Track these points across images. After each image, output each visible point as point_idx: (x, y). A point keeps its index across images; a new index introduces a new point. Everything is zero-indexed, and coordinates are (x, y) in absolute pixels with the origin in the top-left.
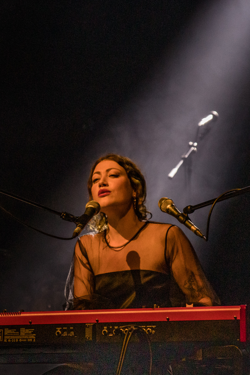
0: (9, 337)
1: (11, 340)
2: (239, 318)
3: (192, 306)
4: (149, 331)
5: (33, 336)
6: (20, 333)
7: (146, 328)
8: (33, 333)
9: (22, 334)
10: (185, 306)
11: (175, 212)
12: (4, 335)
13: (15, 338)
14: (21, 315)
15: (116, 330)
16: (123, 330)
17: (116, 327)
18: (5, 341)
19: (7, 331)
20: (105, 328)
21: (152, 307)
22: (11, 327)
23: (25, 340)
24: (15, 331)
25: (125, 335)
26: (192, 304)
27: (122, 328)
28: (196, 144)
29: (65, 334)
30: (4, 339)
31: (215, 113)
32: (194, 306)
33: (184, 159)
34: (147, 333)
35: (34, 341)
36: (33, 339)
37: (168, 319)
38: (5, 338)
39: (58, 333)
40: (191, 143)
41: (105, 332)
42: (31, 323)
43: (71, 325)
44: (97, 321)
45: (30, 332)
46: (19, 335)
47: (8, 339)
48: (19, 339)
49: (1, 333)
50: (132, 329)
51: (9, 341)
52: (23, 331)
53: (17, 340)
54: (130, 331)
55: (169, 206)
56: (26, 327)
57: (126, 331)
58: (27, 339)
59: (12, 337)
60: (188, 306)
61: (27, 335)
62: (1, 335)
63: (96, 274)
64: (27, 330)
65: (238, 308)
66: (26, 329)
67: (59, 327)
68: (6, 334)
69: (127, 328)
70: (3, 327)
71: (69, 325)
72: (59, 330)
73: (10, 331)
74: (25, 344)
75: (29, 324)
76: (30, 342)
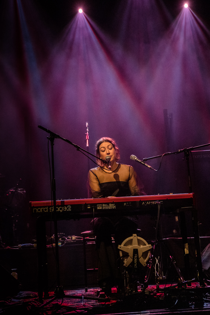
0: (104, 207)
5: (115, 207)
8: (114, 205)
9: (110, 206)
11: (139, 161)
12: (102, 207)
13: (107, 208)
17: (150, 202)
18: (103, 209)
19: (104, 205)
20: (143, 202)
22: (105, 204)
23: (112, 208)
24: (107, 205)
29: (128, 205)
36: (115, 208)
37: (167, 199)
41: (143, 204)
42: (113, 202)
43: (130, 202)
44: (140, 200)
45: (113, 205)
48: (109, 208)
49: (101, 206)
51: (105, 208)
52: (110, 205)
53: (108, 208)
55: (136, 158)
56: (112, 203)
59: (106, 207)
61: (112, 206)
63: (101, 183)
64: (112, 204)
68: (103, 206)
70: (102, 204)
71: (129, 202)
72: (125, 204)
73: (105, 205)
74: (112, 210)
75: (112, 202)
76: (114, 209)
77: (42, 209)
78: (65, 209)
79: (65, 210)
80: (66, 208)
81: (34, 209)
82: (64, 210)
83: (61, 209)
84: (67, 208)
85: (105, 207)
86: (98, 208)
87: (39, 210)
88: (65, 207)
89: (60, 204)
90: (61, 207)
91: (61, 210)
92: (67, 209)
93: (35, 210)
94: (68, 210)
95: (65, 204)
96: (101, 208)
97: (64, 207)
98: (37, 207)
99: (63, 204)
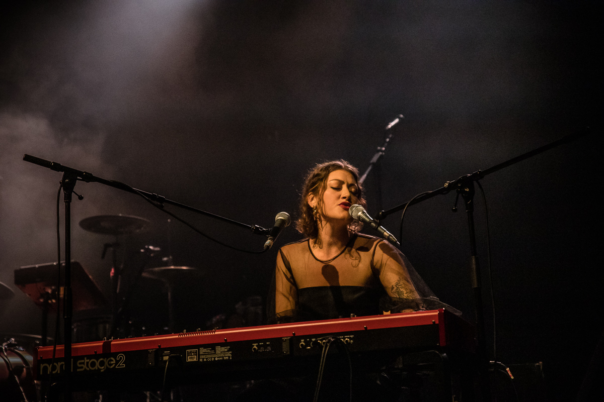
0: (204, 357)
1: (207, 359)
2: (437, 322)
3: (389, 313)
4: (347, 341)
5: (229, 354)
6: (215, 352)
7: (344, 339)
8: (228, 351)
9: (217, 352)
10: (383, 314)
11: (366, 219)
12: (199, 355)
13: (211, 358)
14: (216, 333)
15: (314, 342)
16: (321, 342)
17: (313, 340)
18: (201, 360)
19: (202, 350)
20: (302, 340)
21: (348, 317)
22: (205, 346)
23: (221, 359)
24: (210, 350)
25: (323, 347)
26: (390, 311)
27: (320, 340)
28: (384, 149)
29: (262, 350)
30: (199, 358)
31: (402, 116)
32: (391, 313)
33: (373, 164)
34: (345, 343)
35: (231, 359)
36: (229, 357)
37: (366, 328)
38: (201, 357)
39: (255, 349)
40: (379, 148)
41: (302, 345)
42: (226, 340)
43: (268, 340)
44: (294, 334)
45: (226, 350)
46: (215, 353)
47: (203, 359)
48: (215, 358)
49: (196, 352)
50: (330, 340)
51: (205, 360)
52: (219, 349)
53: (213, 359)
54: (328, 342)
55: (360, 213)
56: (222, 345)
57: (324, 343)
58: (223, 357)
59: (209, 356)
60: (385, 313)
61: (223, 353)
62: (196, 355)
63: (299, 288)
64: (223, 348)
65: (437, 312)
66: (221, 347)
67: (255, 343)
68: (201, 353)
69: (325, 340)
70: (198, 347)
71: (265, 340)
72: (255, 346)
73: (205, 350)
74: (222, 362)
75: (224, 341)
76: (226, 360)
77: (60, 364)
78: (112, 362)
79: (112, 367)
80: (114, 362)
81: (42, 366)
82: (108, 366)
83: (102, 364)
84: (117, 362)
85: (206, 355)
86: (189, 360)
87: (54, 368)
88: (112, 358)
89: (100, 351)
90: (102, 359)
91: (102, 366)
92: (116, 364)
93: (45, 369)
94: (119, 366)
95: (112, 352)
96: (195, 360)
97: (109, 359)
98: (49, 361)
99: (107, 352)
